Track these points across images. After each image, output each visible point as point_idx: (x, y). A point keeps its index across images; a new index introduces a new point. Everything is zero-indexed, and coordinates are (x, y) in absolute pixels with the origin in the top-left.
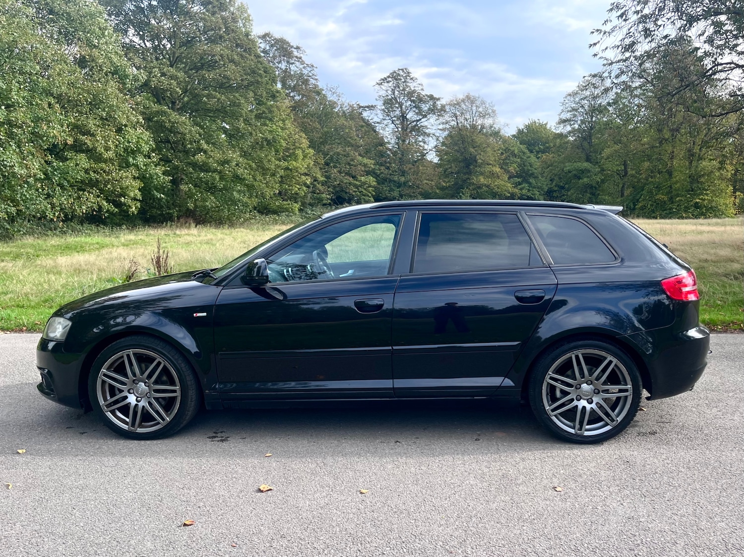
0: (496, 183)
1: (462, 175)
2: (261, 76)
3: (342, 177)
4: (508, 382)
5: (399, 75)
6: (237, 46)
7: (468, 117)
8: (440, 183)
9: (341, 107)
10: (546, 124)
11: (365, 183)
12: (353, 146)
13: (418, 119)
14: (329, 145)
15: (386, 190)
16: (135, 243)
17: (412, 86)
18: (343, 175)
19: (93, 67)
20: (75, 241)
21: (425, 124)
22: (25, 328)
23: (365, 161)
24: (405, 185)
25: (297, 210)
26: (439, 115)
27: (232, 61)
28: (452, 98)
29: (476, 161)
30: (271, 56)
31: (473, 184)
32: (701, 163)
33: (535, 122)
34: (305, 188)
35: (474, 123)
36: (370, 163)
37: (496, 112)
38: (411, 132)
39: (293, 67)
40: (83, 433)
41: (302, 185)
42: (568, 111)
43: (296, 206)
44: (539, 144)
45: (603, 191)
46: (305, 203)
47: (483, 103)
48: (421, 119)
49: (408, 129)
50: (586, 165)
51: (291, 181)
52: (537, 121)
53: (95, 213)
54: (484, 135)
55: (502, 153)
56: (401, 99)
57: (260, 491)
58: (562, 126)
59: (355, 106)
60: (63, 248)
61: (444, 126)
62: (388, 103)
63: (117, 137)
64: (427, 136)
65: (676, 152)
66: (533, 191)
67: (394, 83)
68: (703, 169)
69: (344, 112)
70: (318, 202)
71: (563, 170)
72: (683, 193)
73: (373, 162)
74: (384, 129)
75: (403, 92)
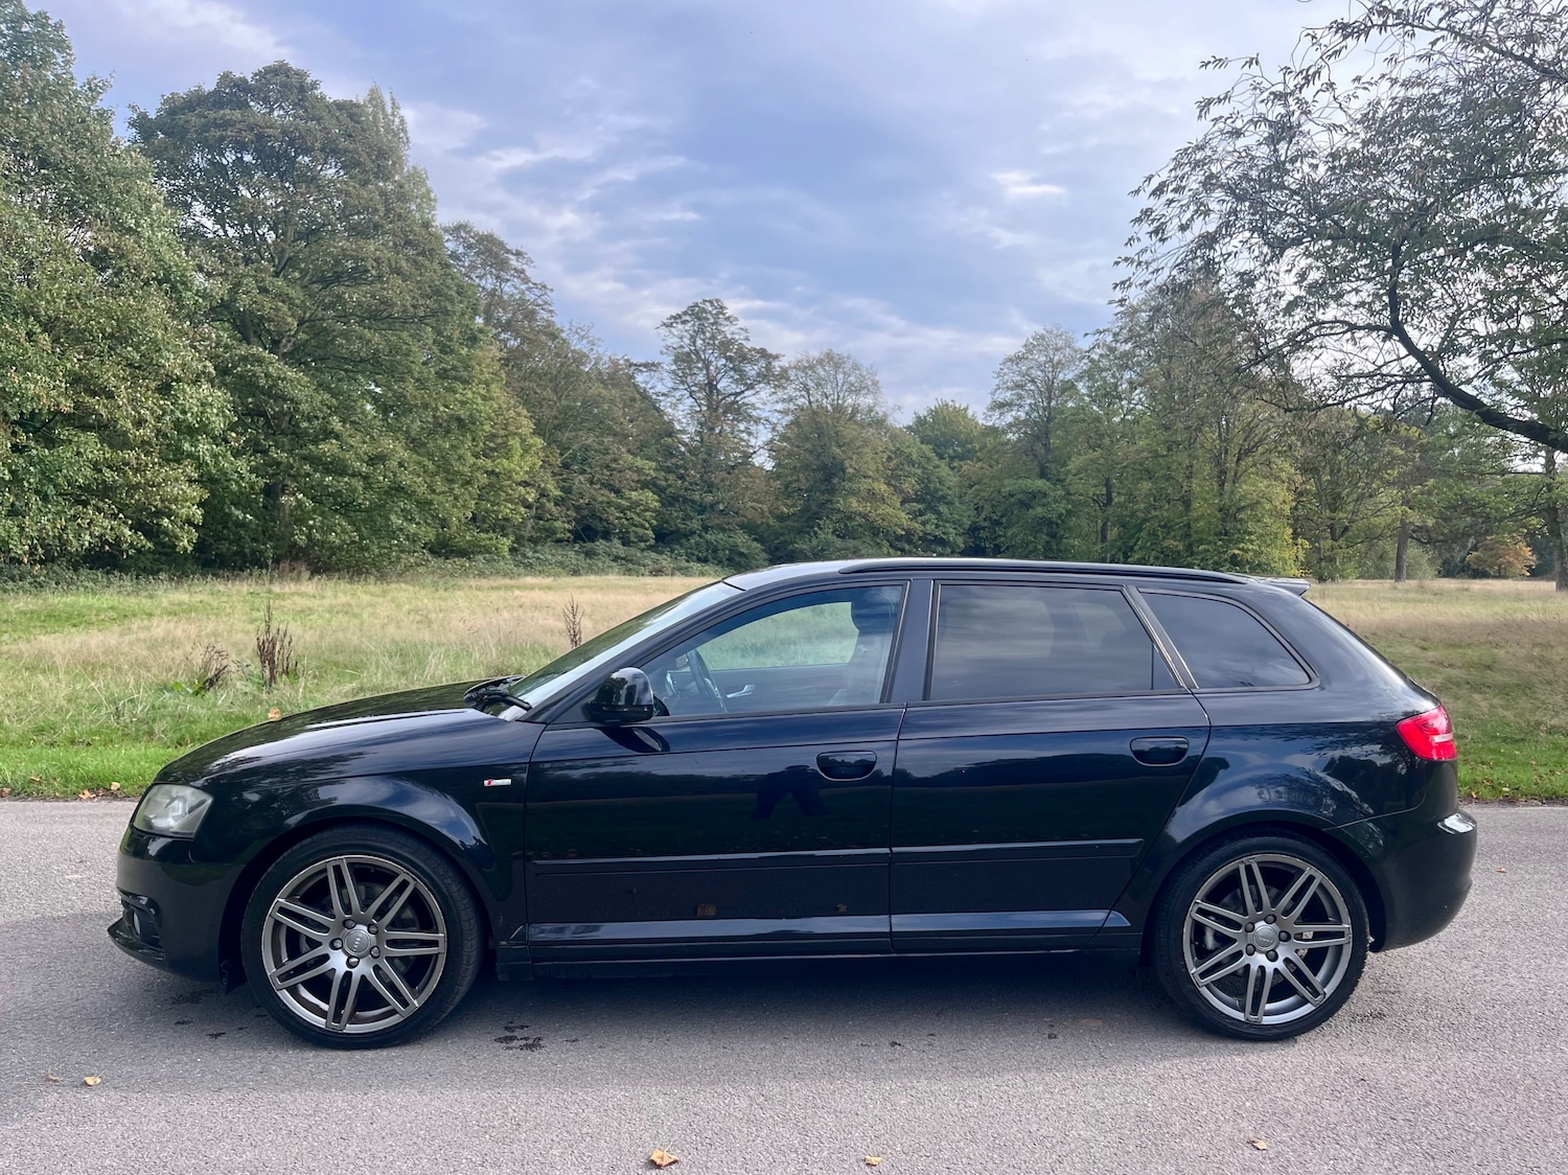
0: (880, 511)
1: (818, 493)
2: (452, 301)
3: (594, 493)
4: (1118, 920)
5: (704, 310)
6: (408, 243)
7: (829, 391)
8: (777, 508)
9: (596, 364)
10: (966, 409)
11: (637, 504)
12: (615, 435)
13: (738, 390)
14: (570, 431)
15: (677, 517)
16: (191, 609)
17: (728, 330)
18: (598, 486)
19: (121, 269)
20: (66, 604)
21: (753, 400)
22: (7, 790)
23: (639, 462)
24: (713, 510)
25: (506, 549)
26: (776, 387)
27: (398, 271)
28: (800, 357)
29: (843, 470)
30: (466, 264)
31: (839, 511)
32: (1241, 487)
33: (947, 405)
34: (522, 510)
35: (840, 402)
36: (649, 467)
37: (880, 384)
38: (725, 413)
39: (507, 288)
40: (217, 1036)
41: (517, 504)
42: (1008, 388)
43: (506, 543)
44: (953, 443)
45: (1070, 529)
46: (522, 537)
47: (856, 367)
48: (743, 392)
49: (719, 409)
50: (1040, 483)
51: (497, 495)
52: (951, 403)
53: (107, 548)
54: (858, 424)
55: (890, 459)
56: (709, 354)
57: (653, 1165)
58: (997, 413)
59: (621, 362)
60: (43, 618)
61: (785, 406)
62: (684, 361)
63: (162, 402)
64: (755, 421)
65: (1196, 466)
66: (944, 527)
67: (694, 325)
68: (1244, 497)
69: (600, 373)
70: (548, 536)
71: (999, 492)
72: (1211, 538)
73: (654, 464)
74: (674, 406)
75: (711, 342)
